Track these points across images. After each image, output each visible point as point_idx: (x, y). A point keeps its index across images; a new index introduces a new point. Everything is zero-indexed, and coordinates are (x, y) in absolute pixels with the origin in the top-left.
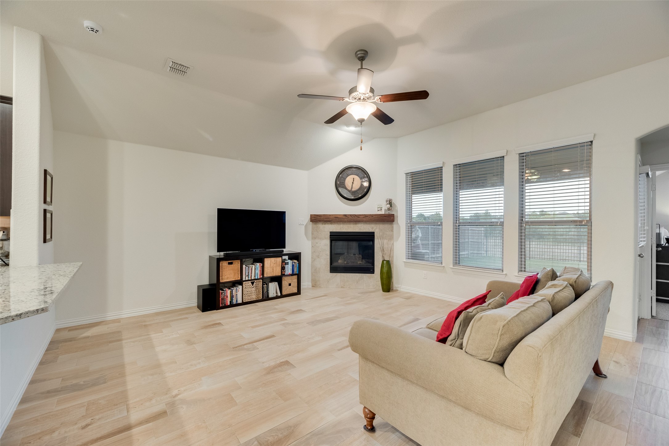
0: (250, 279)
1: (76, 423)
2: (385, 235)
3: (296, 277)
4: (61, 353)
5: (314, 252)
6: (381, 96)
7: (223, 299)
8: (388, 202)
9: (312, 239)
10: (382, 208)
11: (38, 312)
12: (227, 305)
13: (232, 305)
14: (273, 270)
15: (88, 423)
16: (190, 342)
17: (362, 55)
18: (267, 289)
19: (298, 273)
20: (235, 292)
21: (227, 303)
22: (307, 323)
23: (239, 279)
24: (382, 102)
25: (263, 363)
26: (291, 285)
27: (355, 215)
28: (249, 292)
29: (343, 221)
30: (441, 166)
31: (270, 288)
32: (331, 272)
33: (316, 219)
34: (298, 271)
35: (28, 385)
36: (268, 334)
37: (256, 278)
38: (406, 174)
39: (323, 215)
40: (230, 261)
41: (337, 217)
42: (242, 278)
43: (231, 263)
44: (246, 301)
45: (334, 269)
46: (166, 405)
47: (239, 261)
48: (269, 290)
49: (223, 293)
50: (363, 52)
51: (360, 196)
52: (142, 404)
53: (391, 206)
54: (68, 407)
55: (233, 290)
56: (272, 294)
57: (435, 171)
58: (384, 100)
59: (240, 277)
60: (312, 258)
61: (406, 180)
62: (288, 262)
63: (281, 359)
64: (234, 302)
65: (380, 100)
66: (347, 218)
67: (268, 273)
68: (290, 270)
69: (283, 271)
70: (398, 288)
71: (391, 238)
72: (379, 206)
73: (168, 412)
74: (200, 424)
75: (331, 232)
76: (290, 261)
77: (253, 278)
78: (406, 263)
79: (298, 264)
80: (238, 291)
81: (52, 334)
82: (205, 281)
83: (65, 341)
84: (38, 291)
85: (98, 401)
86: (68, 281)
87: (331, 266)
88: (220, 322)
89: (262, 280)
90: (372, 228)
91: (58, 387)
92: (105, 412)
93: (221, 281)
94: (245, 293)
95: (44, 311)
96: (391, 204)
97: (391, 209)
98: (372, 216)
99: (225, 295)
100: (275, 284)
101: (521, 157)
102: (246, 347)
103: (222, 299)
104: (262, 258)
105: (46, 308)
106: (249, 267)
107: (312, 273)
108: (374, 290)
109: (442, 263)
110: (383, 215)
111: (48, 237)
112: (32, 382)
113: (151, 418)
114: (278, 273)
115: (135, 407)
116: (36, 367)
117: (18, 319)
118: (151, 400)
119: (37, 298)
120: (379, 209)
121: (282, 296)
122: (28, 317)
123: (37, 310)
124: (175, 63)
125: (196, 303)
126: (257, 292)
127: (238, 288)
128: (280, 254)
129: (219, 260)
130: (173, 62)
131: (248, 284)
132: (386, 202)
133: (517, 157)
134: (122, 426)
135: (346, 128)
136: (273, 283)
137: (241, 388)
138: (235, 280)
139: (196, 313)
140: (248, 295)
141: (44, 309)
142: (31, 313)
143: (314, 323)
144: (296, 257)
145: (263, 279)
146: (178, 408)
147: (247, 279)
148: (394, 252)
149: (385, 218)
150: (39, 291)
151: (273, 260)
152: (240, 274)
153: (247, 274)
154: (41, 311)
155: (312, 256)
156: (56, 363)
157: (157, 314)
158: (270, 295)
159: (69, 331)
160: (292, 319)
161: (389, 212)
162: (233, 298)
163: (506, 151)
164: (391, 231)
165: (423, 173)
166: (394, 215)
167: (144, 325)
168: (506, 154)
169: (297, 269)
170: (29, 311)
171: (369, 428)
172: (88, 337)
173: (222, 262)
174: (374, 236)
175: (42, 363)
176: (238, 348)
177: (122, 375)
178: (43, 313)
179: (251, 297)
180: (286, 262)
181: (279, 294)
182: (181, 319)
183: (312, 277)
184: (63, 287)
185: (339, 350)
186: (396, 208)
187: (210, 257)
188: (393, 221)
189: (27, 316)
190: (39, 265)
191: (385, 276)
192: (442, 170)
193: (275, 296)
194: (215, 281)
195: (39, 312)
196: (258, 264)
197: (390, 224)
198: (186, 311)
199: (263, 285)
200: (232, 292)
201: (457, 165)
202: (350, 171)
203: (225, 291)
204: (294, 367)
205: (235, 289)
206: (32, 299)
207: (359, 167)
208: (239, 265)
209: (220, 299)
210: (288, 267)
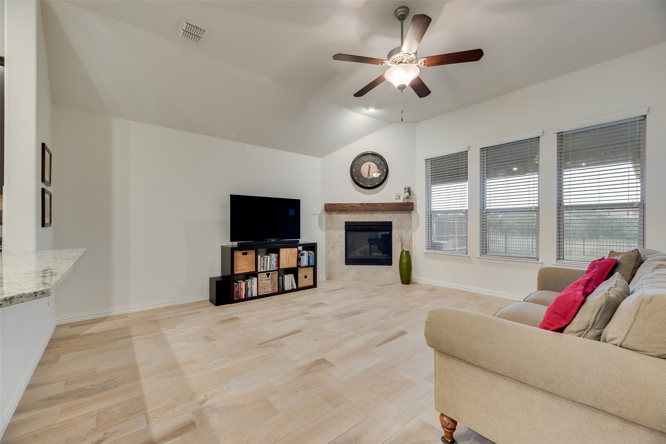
0: (265, 270)
1: (85, 439)
2: (403, 225)
3: (312, 269)
4: (63, 352)
5: (328, 243)
6: (426, 59)
7: (238, 292)
8: (407, 190)
9: (326, 229)
10: (400, 196)
11: (36, 296)
12: (241, 298)
13: (247, 299)
14: (289, 261)
15: (100, 438)
16: (208, 339)
17: (403, 13)
18: (283, 282)
19: (314, 264)
20: (250, 285)
21: (242, 296)
22: (333, 317)
23: (254, 270)
24: (426, 67)
25: (296, 361)
26: (306, 278)
27: (372, 204)
28: (264, 285)
29: (359, 210)
30: (466, 150)
31: (285, 280)
32: (346, 264)
33: (330, 209)
34: (314, 262)
35: (25, 390)
36: (293, 329)
37: (272, 269)
38: (426, 160)
39: (338, 204)
40: (244, 251)
41: (353, 206)
42: (257, 269)
43: (245, 254)
44: (262, 294)
45: (349, 261)
46: (193, 413)
47: (254, 252)
48: (284, 283)
49: (238, 286)
50: (404, 9)
51: (377, 184)
52: (163, 413)
53: (410, 194)
54: (74, 418)
55: (248, 283)
56: (287, 287)
57: (459, 155)
58: (430, 63)
59: (254, 268)
60: (326, 249)
61: (426, 166)
62: (304, 253)
63: (316, 357)
64: (249, 295)
65: (423, 63)
66: (364, 207)
67: (284, 265)
68: (305, 262)
69: (299, 262)
70: (417, 280)
71: (410, 228)
72: (397, 194)
73: (197, 422)
74: (238, 437)
75: (346, 222)
76: (305, 252)
77: (268, 270)
78: (426, 254)
79: (314, 255)
80: (253, 283)
81: (52, 330)
82: (217, 273)
83: (68, 338)
84: (36, 273)
85: (110, 409)
86: (73, 264)
87: (347, 258)
88: (238, 316)
89: (277, 272)
90: (390, 218)
91: (61, 392)
92: (120, 423)
93: (235, 273)
94: (260, 286)
95: (45, 294)
96: (409, 192)
97: (410, 197)
98: (390, 204)
99: (240, 287)
100: (291, 276)
101: (559, 136)
102: (272, 344)
103: (236, 292)
104: (278, 248)
105: (47, 291)
106: (264, 258)
107: (326, 265)
108: (393, 282)
109: (467, 253)
110: (402, 204)
111: (47, 221)
112: (30, 387)
113: (177, 430)
114: (293, 264)
115: (156, 417)
116: (35, 369)
117: (7, 305)
118: (174, 407)
119: (35, 280)
120: (397, 198)
121: (298, 289)
122: (22, 302)
123: (35, 293)
124: (189, 24)
125: (208, 296)
126: (272, 284)
127: (253, 281)
128: (295, 245)
129: (233, 250)
130: (187, 23)
131: (263, 276)
132: (404, 190)
133: (555, 137)
134: (143, 442)
135: (364, 110)
136: (289, 275)
137: (278, 391)
138: (250, 271)
139: (209, 307)
140: (263, 288)
141: (45, 292)
142: (27, 297)
143: (340, 316)
144: (312, 247)
145: (278, 270)
146: (207, 417)
147: (262, 270)
148: (413, 242)
149: (404, 206)
150: (38, 273)
151: (288, 250)
152: (254, 266)
153: (262, 265)
154: (41, 294)
155: (326, 247)
156: (58, 363)
157: (167, 308)
158: (285, 288)
159: (71, 327)
160: (315, 312)
161: (407, 201)
162: (248, 291)
163: (542, 130)
164: (409, 220)
165: (445, 158)
166: (413, 203)
167: (154, 320)
168: (542, 134)
169: (313, 261)
170: (24, 294)
171: (449, 440)
172: (93, 334)
173: (236, 252)
174: (392, 226)
175: (41, 364)
176: (263, 344)
177: (136, 377)
178: (43, 297)
179: (267, 290)
180: (302, 253)
181: (295, 287)
182: (194, 313)
183: (326, 270)
184: (67, 269)
185: (378, 346)
186: (415, 197)
187: (223, 248)
188: (412, 209)
189: (20, 301)
190: (37, 250)
191: (404, 267)
192: (467, 154)
193: (291, 289)
194: (229, 273)
195: (38, 296)
196: (273, 255)
197: (408, 213)
198: (198, 304)
199: (279, 277)
200: (246, 284)
201: (484, 148)
202: (366, 158)
203: (240, 283)
204: (332, 365)
205: (250, 281)
206: (28, 281)
207: (374, 153)
208: (254, 255)
209: (235, 292)
210: (303, 258)
